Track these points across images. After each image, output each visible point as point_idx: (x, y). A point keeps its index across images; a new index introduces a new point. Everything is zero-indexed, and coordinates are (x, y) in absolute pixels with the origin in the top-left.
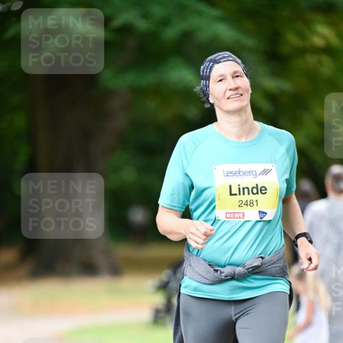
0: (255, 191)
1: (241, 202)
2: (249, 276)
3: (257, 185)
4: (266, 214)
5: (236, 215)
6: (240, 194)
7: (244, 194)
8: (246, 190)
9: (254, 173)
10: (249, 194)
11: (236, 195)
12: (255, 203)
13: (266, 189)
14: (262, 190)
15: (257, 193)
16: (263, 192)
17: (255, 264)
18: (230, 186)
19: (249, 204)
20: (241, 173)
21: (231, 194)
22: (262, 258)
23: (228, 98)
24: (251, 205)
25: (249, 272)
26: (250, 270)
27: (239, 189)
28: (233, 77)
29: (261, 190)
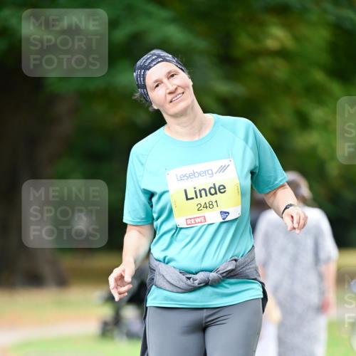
0: (213, 191)
1: (199, 206)
2: (223, 281)
3: (214, 184)
4: (228, 213)
5: (198, 220)
6: (197, 197)
7: (201, 197)
8: (203, 192)
9: (210, 172)
10: (206, 195)
11: (193, 198)
12: (214, 204)
13: (225, 188)
14: (221, 189)
15: (216, 193)
16: (222, 191)
17: (229, 268)
18: (185, 191)
19: (209, 206)
20: (196, 175)
21: (187, 199)
22: (236, 260)
23: (171, 102)
24: (211, 206)
25: (223, 277)
26: (224, 275)
27: (196, 192)
28: (168, 79)
29: (219, 190)
